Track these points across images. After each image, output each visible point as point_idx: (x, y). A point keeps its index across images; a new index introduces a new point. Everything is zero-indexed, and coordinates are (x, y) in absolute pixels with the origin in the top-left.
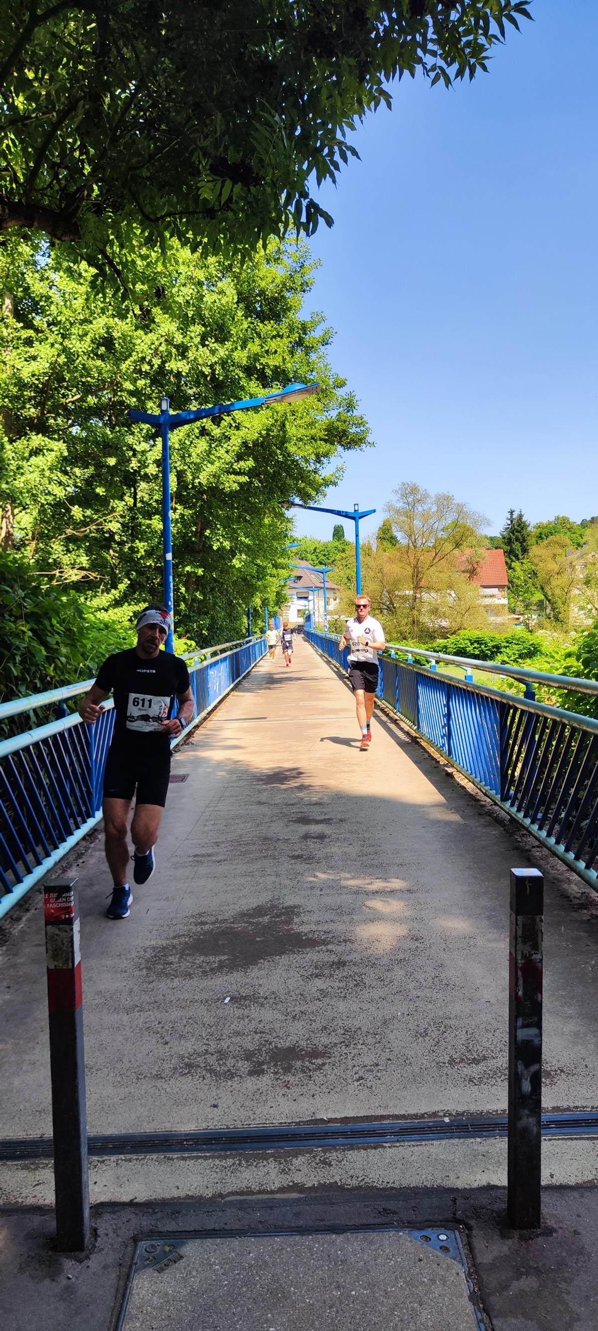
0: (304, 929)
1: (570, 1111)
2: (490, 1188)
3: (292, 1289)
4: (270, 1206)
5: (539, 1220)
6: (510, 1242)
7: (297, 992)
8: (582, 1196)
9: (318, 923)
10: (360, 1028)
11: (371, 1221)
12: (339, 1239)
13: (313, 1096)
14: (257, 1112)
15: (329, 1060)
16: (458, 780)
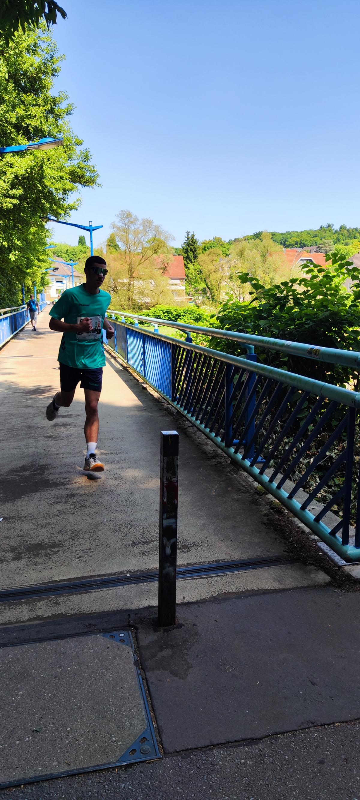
0: (52, 477)
1: (197, 564)
2: (150, 607)
3: (33, 671)
4: (22, 629)
5: (175, 620)
6: (158, 634)
7: (45, 512)
8: (199, 607)
9: (60, 473)
10: (81, 530)
11: (82, 631)
12: (62, 642)
13: (51, 569)
14: (17, 580)
15: (62, 549)
16: (149, 391)
